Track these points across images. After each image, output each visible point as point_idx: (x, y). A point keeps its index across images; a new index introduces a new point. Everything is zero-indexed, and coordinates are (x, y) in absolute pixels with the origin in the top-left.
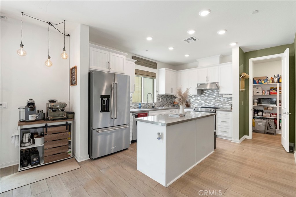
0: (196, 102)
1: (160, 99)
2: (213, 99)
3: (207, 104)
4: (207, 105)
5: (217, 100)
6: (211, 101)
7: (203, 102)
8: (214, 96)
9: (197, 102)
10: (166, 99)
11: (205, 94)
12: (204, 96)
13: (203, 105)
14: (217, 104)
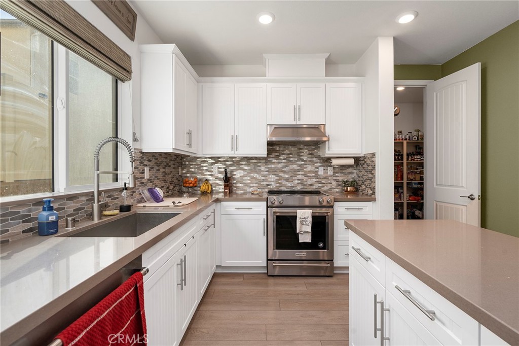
0: (252, 178)
1: (147, 169)
2: (299, 170)
3: (284, 182)
4: (285, 186)
5: (310, 172)
6: (294, 173)
7: (272, 178)
8: (302, 160)
9: (256, 178)
10: (162, 170)
11: (279, 156)
12: (275, 161)
13: (273, 186)
14: (310, 182)
